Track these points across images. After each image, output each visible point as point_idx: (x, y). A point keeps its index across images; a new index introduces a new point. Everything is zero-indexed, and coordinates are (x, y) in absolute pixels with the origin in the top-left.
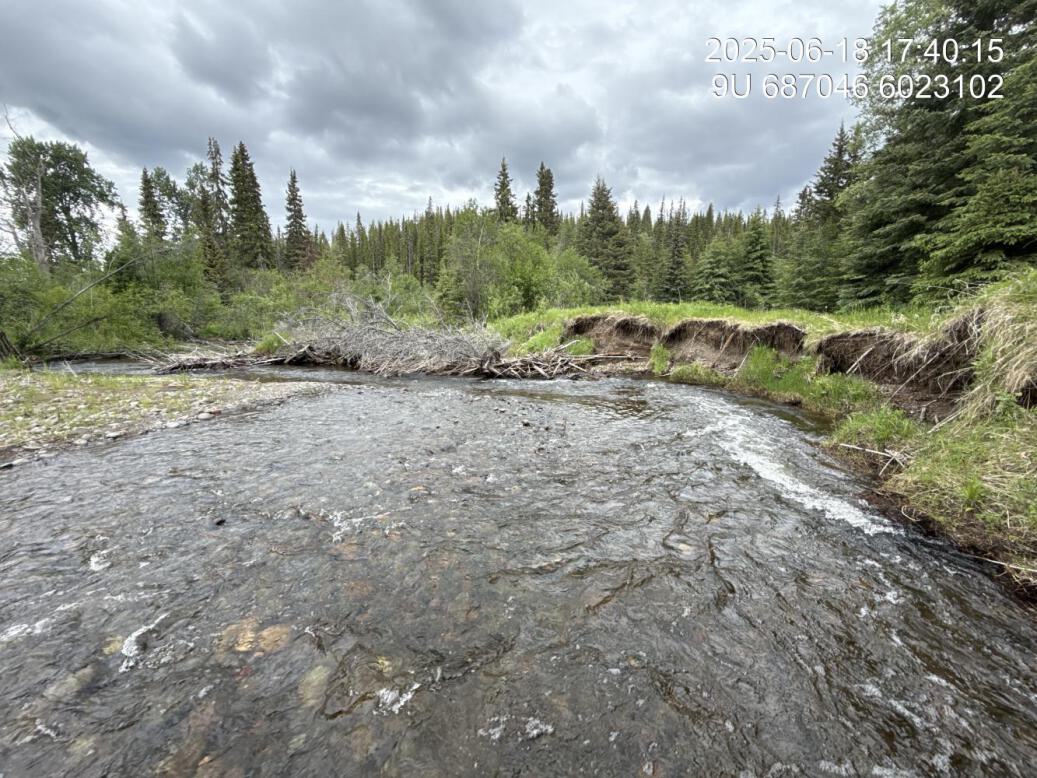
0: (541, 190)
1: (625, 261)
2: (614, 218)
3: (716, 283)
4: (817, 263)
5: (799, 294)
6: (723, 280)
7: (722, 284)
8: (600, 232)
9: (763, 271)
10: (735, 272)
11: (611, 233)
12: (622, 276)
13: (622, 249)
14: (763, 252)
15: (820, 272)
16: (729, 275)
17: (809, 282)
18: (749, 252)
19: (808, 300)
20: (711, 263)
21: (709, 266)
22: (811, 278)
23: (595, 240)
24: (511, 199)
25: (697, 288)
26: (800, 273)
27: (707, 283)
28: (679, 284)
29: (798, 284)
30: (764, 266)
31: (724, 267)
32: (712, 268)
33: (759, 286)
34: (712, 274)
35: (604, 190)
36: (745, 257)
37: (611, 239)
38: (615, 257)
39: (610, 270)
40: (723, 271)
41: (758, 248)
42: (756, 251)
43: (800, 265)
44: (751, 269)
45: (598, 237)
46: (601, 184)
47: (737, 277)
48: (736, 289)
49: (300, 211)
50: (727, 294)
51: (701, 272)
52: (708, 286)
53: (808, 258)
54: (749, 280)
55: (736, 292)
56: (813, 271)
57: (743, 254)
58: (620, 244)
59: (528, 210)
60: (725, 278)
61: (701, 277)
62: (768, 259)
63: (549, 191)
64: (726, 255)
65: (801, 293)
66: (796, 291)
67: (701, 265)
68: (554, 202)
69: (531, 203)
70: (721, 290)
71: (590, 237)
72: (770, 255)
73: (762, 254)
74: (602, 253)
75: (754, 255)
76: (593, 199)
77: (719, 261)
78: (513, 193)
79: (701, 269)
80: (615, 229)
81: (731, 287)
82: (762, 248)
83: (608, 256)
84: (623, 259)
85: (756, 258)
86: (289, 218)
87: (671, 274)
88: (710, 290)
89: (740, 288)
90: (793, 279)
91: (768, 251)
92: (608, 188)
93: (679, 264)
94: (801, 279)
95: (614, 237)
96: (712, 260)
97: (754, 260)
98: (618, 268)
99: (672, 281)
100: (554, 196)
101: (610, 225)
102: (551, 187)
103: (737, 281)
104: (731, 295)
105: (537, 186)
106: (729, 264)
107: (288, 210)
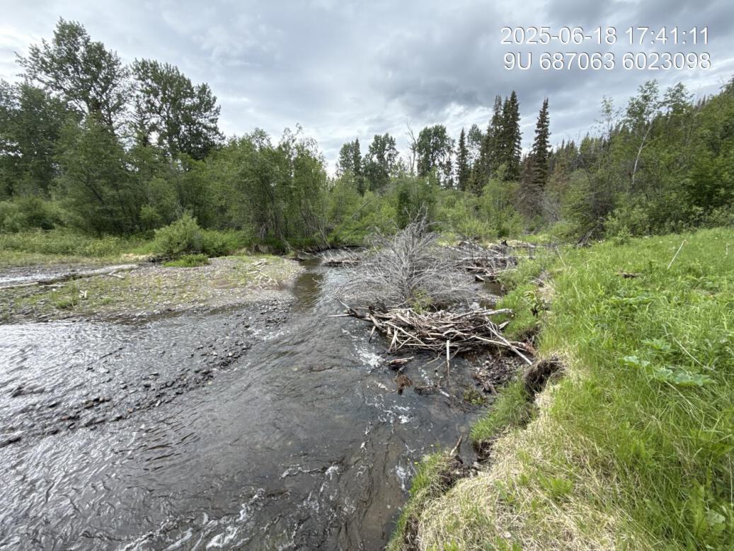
49: (546, 130)
86: (536, 139)
107: (536, 131)
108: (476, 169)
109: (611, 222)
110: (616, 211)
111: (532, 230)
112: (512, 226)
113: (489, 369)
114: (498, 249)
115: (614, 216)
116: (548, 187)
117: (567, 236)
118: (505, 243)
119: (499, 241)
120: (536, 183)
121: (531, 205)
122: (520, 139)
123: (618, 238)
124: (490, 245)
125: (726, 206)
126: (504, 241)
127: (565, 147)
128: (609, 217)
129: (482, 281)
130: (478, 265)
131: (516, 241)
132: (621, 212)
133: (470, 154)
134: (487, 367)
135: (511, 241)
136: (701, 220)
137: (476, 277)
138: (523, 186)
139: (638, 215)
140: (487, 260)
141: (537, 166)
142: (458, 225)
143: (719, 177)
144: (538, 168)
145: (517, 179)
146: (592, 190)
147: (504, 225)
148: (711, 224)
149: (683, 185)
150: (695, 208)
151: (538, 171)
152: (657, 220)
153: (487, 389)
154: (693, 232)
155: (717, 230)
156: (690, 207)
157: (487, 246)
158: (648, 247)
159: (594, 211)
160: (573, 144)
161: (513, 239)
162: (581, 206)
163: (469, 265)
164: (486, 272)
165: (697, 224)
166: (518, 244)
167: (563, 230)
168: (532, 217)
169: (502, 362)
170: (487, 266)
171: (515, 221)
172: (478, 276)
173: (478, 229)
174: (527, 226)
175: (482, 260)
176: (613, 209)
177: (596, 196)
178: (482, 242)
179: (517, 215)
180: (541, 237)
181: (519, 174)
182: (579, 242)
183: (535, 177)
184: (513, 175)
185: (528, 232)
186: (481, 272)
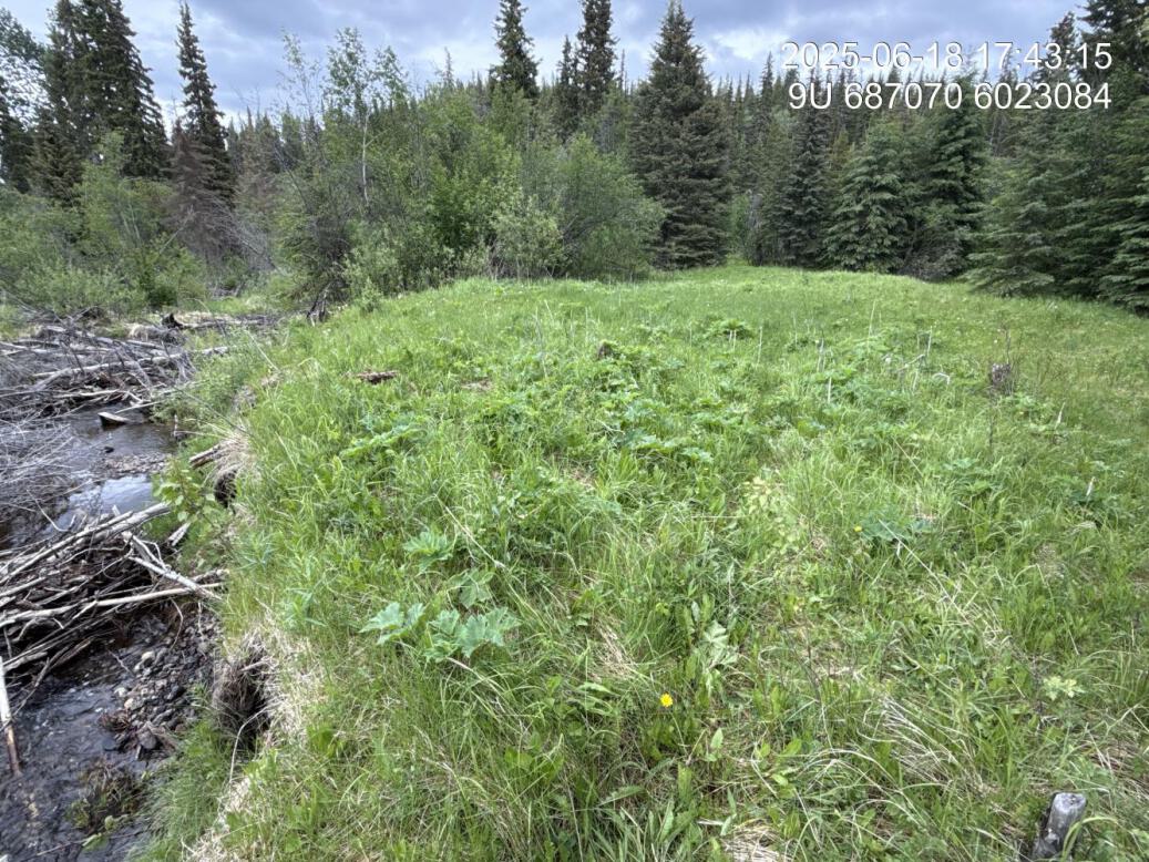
0: (588, 30)
1: (710, 161)
2: (695, 77)
3: (874, 202)
4: (1079, 166)
5: (1029, 237)
6: (887, 196)
7: (886, 204)
8: (668, 106)
9: (963, 179)
10: (913, 180)
11: (688, 108)
12: (705, 189)
13: (706, 138)
14: (968, 141)
15: (1083, 187)
16: (900, 186)
17: (1053, 210)
18: (943, 142)
19: (1046, 249)
20: (868, 163)
21: (865, 169)
22: (1059, 201)
23: (657, 121)
24: (526, 47)
25: (840, 211)
26: (1037, 190)
27: (858, 202)
28: (809, 203)
29: (1033, 216)
30: (968, 170)
31: (892, 170)
32: (871, 174)
33: (955, 207)
34: (869, 184)
35: (681, 22)
36: (934, 151)
37: (686, 120)
38: (693, 155)
39: (681, 179)
40: (889, 178)
41: (961, 133)
42: (955, 140)
43: (1041, 170)
44: (943, 174)
45: (663, 116)
46: (676, 13)
47: (914, 189)
48: (910, 212)
49: (204, 77)
50: (893, 223)
51: (850, 181)
52: (858, 208)
53: (1062, 155)
54: (938, 194)
55: (909, 218)
56: (1067, 185)
57: (931, 145)
58: (703, 130)
59: (566, 69)
60: (893, 192)
61: (848, 191)
62: (976, 154)
63: (604, 33)
64: (899, 147)
65: (1033, 236)
66: (1024, 229)
67: (852, 167)
68: (612, 53)
69: (572, 55)
70: (882, 215)
71: (649, 116)
72: (979, 148)
73: (966, 147)
74: (669, 147)
75: (951, 148)
76: (661, 41)
77: (885, 160)
78: (527, 35)
79: (850, 175)
80: (695, 99)
81: (902, 208)
82: (969, 134)
83: (680, 152)
84: (705, 158)
85: (955, 154)
86: (187, 91)
87: (799, 184)
88: (862, 215)
89: (917, 212)
90: (1023, 200)
91: (977, 140)
92: (688, 18)
93: (813, 164)
94: (1039, 205)
95: (692, 116)
96: (870, 157)
97: (949, 157)
98: (698, 174)
99: (796, 197)
100: (612, 43)
101: (686, 92)
102: (607, 26)
103: (916, 199)
104: (900, 223)
105: (581, 23)
106: (902, 166)
107: (183, 74)
108: (47, 136)
109: (353, 271)
110: (354, 251)
111: (231, 287)
112: (180, 282)
113: (152, 674)
114: (153, 336)
115: (353, 261)
116: (240, 200)
117: (292, 297)
118: (171, 322)
119: (156, 318)
120: (214, 188)
121: (215, 235)
122: (149, 82)
123: (365, 302)
124: (134, 328)
125: (474, 247)
126: (167, 315)
127: (254, 124)
128: (347, 262)
129: (119, 424)
130: (103, 384)
131: (197, 313)
132: (362, 253)
133: (14, 90)
134: (148, 671)
135: (187, 315)
136: (454, 267)
137: (102, 418)
138: (187, 193)
139: (386, 258)
140: (126, 369)
141: (204, 152)
142: (20, 284)
143: (461, 207)
144: (210, 158)
145: (169, 175)
146: (310, 212)
147: (161, 279)
148: (468, 273)
149: (428, 214)
150: (446, 249)
151: (212, 163)
152: (409, 266)
153: (150, 745)
154: (451, 284)
155: (472, 281)
156: (441, 248)
157: (128, 331)
158: (405, 314)
159: (323, 253)
160: (266, 120)
161: (189, 310)
162: (300, 240)
163: (76, 387)
164: (130, 398)
165: (453, 272)
166: (204, 320)
167: (286, 286)
168: (224, 260)
169: (189, 635)
170: (130, 383)
171: (184, 269)
172: (106, 415)
173: (87, 292)
174: (220, 280)
175: (110, 370)
176: (350, 248)
177: (319, 222)
178: (108, 322)
179: (188, 256)
180: (250, 302)
181: (169, 165)
182: (313, 309)
183: (206, 175)
184: (156, 165)
185: (224, 292)
186: (115, 401)
